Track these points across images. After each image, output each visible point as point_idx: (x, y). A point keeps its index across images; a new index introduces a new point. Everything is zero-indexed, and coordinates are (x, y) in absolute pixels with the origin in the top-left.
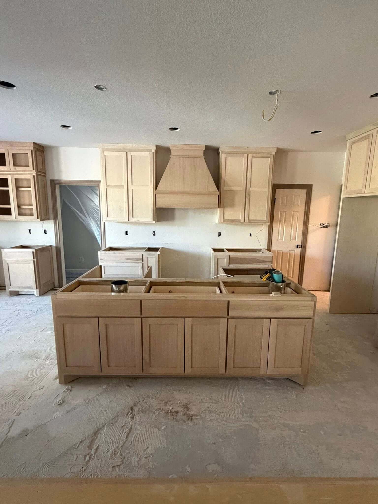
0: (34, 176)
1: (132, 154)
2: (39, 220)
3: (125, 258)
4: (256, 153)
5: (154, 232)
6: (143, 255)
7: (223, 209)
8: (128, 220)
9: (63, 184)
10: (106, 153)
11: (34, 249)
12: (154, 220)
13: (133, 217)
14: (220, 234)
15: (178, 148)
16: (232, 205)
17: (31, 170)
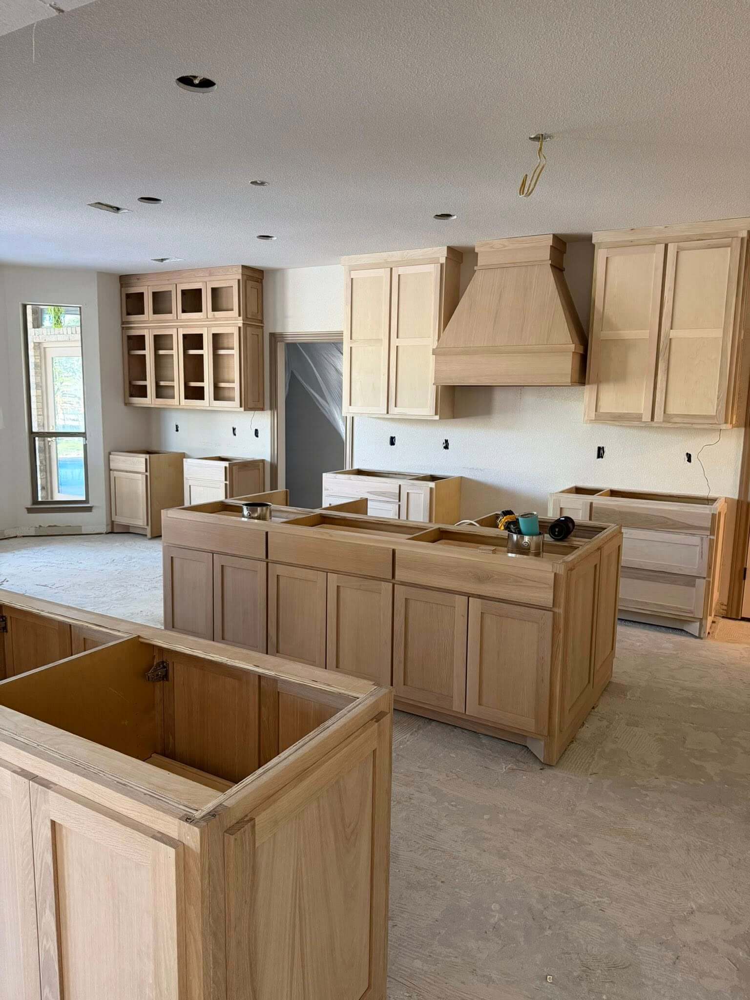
0: (240, 328)
1: (401, 270)
2: (242, 409)
3: (368, 491)
4: (689, 239)
5: (446, 441)
6: (400, 486)
7: (595, 387)
8: (386, 412)
9: (290, 340)
10: (354, 274)
11: (228, 462)
12: (436, 414)
13: (396, 406)
14: (600, 453)
15: (492, 247)
16: (620, 377)
17: (235, 317)
